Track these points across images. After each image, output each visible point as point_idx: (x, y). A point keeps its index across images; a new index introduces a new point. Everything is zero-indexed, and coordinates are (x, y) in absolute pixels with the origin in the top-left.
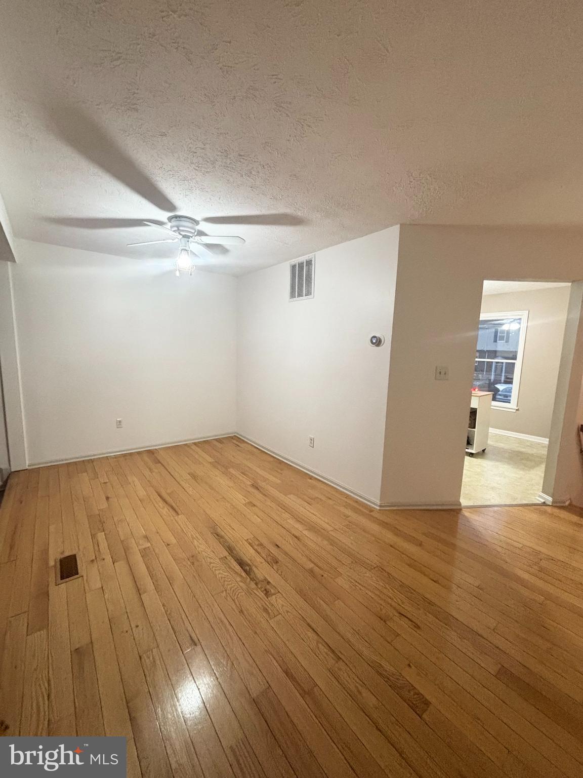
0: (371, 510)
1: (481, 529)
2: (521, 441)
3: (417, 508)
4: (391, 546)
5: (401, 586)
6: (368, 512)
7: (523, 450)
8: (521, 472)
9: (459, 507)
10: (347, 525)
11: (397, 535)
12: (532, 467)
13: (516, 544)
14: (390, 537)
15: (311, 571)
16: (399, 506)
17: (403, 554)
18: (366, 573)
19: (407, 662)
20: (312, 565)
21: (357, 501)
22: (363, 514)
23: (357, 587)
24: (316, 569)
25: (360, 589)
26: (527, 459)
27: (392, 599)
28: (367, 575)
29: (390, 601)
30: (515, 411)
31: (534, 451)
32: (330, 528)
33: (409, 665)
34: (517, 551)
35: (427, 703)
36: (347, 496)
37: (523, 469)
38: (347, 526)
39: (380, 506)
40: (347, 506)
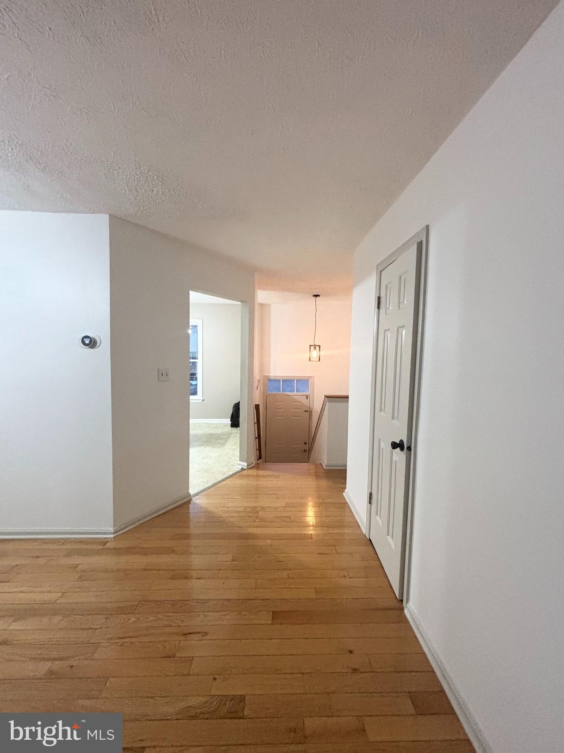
0: (104, 542)
1: (213, 509)
2: (209, 425)
3: (153, 516)
4: (145, 570)
5: (172, 605)
6: (101, 547)
7: (213, 432)
8: (219, 450)
9: (189, 499)
10: (80, 577)
11: (145, 554)
12: (224, 444)
13: (239, 509)
14: (138, 561)
15: (51, 673)
16: (133, 524)
17: (159, 570)
18: (130, 619)
19: (212, 677)
20: (47, 665)
21: (81, 541)
22: (98, 553)
23: (126, 644)
24: (57, 665)
25: (131, 643)
26: (220, 438)
27: (171, 626)
28: (132, 620)
29: (168, 630)
30: (201, 401)
31: (220, 431)
32: (54, 596)
33: (215, 679)
34: (242, 514)
35: (242, 698)
36: (65, 541)
37: (219, 447)
38: (81, 579)
39: (114, 533)
40: (70, 554)
